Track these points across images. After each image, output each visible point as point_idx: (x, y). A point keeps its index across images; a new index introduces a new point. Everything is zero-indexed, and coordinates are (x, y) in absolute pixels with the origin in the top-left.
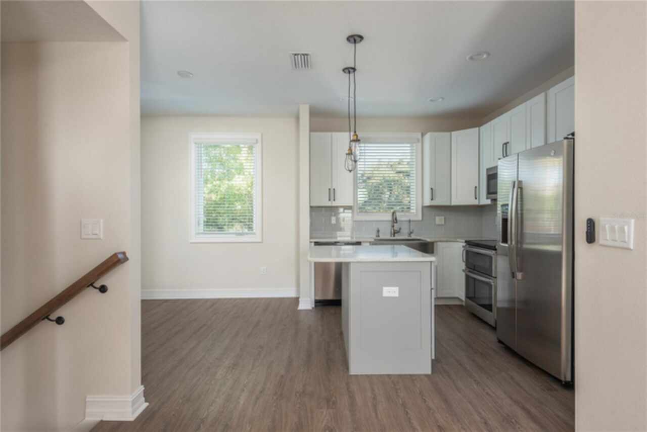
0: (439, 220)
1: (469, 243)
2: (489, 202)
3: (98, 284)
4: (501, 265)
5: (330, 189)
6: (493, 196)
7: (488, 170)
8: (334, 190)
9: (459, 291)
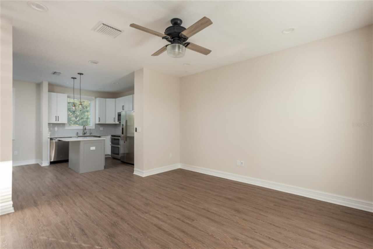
0: (101, 129)
1: (112, 136)
2: (118, 123)
4: (121, 142)
5: (56, 117)
6: (119, 121)
7: (118, 113)
8: (58, 116)
9: (109, 151)
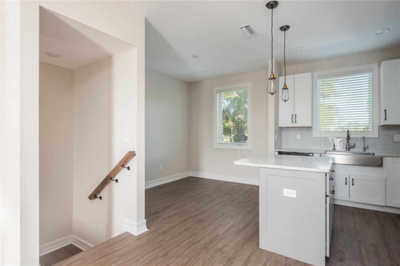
0: (398, 138)
3: (127, 166)
5: (292, 115)
8: (296, 115)
